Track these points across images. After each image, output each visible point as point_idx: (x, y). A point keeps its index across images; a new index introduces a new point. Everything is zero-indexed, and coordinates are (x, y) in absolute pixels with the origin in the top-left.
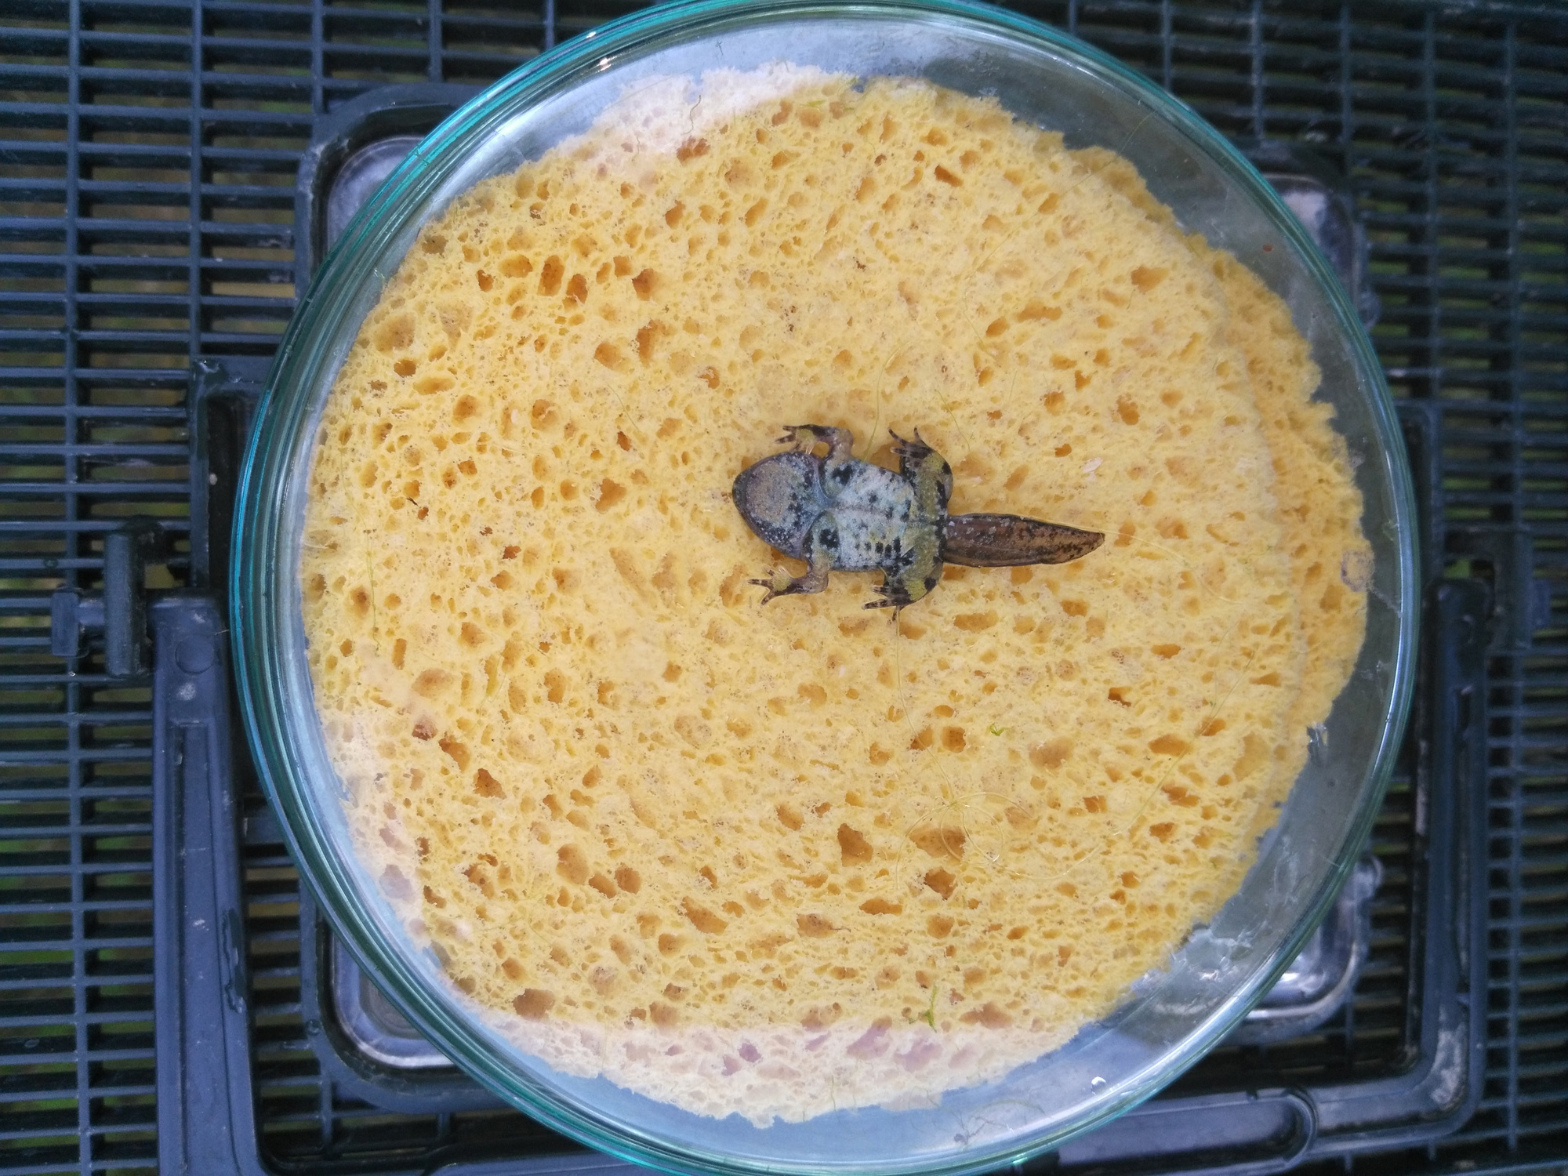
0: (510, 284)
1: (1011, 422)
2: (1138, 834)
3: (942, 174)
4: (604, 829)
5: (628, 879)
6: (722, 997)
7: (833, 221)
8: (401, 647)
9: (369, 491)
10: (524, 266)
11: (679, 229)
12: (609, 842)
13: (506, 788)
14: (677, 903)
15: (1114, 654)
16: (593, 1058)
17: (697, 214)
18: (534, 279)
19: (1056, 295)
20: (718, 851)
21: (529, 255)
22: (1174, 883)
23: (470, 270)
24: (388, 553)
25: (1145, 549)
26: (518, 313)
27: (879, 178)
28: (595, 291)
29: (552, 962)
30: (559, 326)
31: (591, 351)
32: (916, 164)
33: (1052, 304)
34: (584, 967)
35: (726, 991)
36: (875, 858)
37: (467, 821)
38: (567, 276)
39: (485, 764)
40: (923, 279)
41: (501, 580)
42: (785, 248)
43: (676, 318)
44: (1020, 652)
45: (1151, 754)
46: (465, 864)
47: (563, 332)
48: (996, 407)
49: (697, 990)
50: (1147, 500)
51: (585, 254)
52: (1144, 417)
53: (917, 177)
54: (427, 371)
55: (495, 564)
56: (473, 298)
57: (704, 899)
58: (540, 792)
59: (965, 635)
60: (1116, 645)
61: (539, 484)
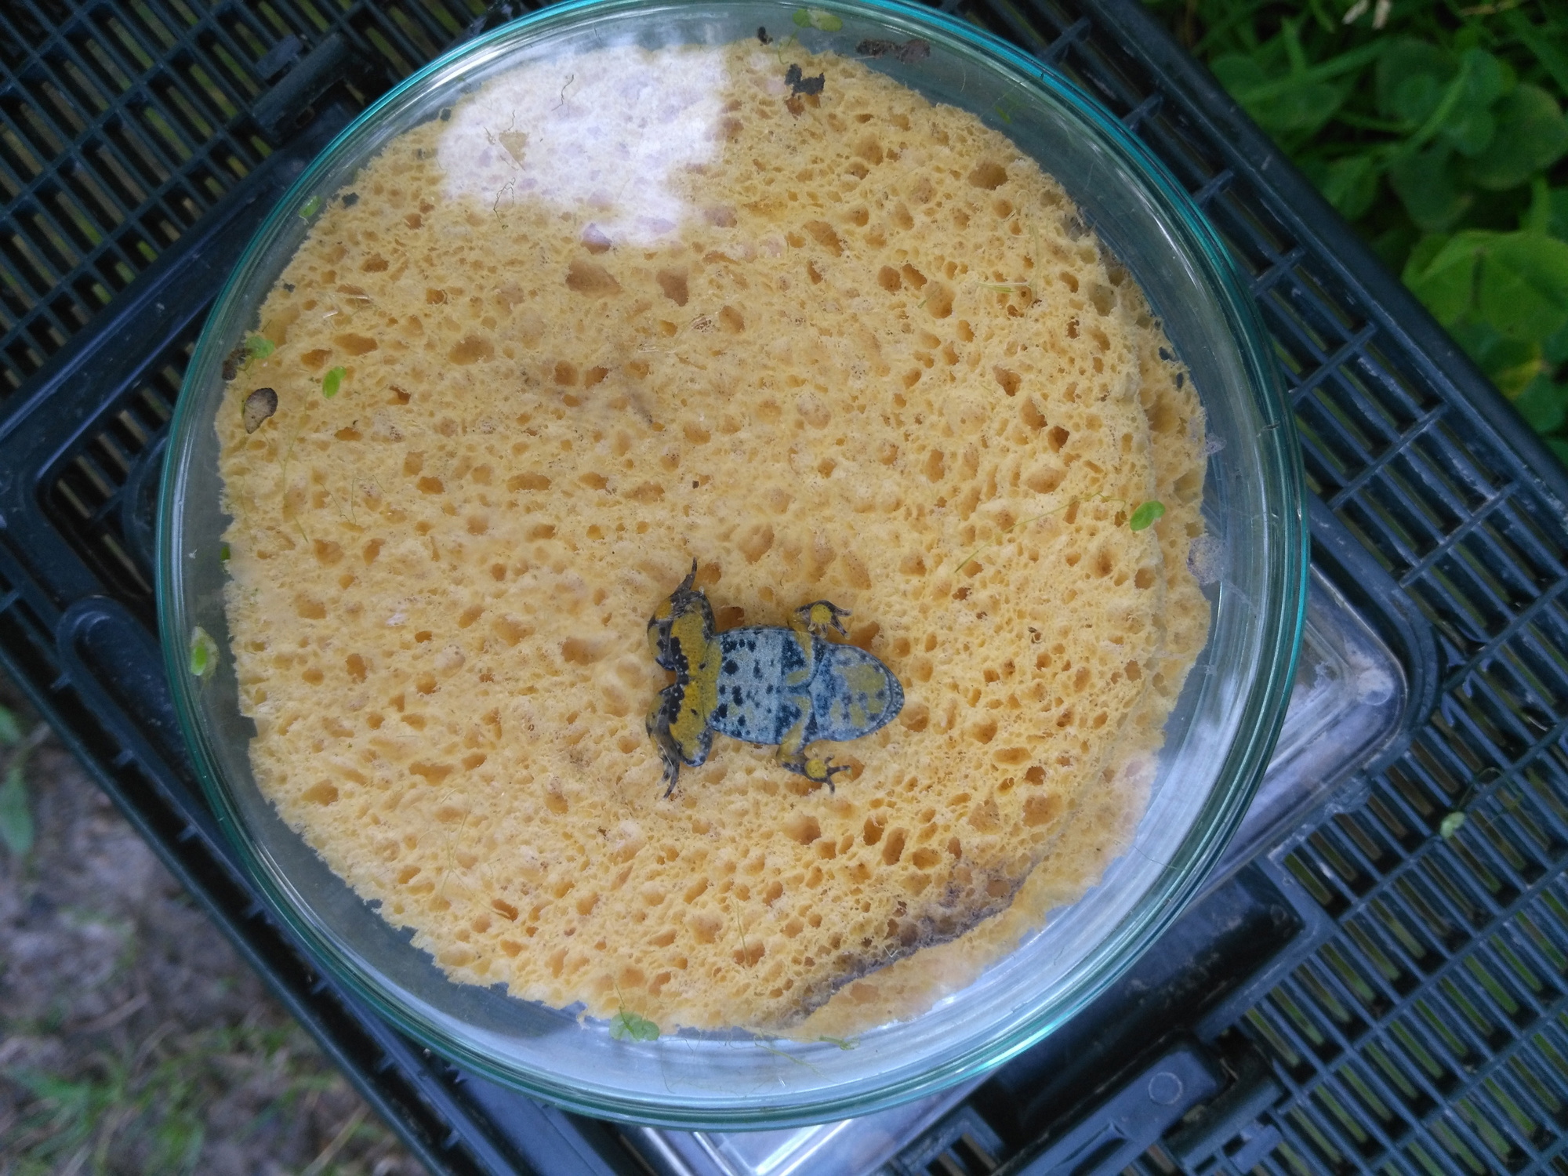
0: (933, 843)
1: (471, 670)
2: (399, 265)
3: (511, 913)
4: (907, 329)
5: (890, 281)
6: (815, 162)
7: (623, 878)
8: (1071, 517)
9: (1084, 664)
10: (920, 859)
11: (771, 881)
12: (904, 316)
13: (990, 376)
14: (847, 253)
15: (399, 438)
16: (939, 120)
17: (753, 892)
18: (911, 847)
19: (413, 786)
20: (803, 296)
21: (913, 869)
22: (373, 214)
24: (1073, 604)
25: (356, 534)
26: (929, 816)
27: (573, 913)
28: (857, 828)
29: (969, 212)
30: (894, 799)
31: (866, 774)
32: (536, 925)
33: (418, 778)
34: (939, 204)
35: (810, 167)
36: (655, 272)
37: (1031, 349)
38: (881, 845)
39: (1008, 400)
40: (542, 814)
41: (975, 569)
42: (674, 855)
43: (785, 797)
44: (490, 449)
45: (377, 338)
46: (1037, 311)
47: (891, 793)
48: (484, 686)
49: (838, 170)
50: (348, 581)
51: (861, 866)
52: (342, 661)
53: (536, 914)
54: (1018, 771)
55: (977, 584)
56: (967, 834)
57: (822, 256)
58: (960, 369)
59: (543, 470)
60: (395, 446)
61: (929, 655)
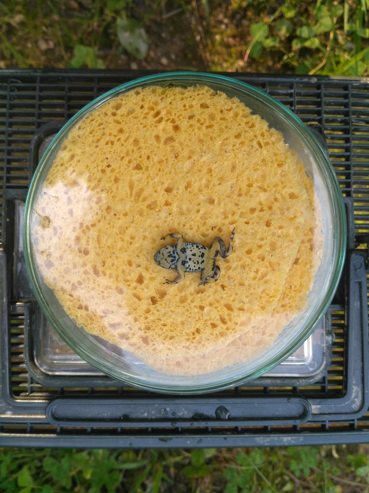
0: (147, 111)
2: (207, 322)
3: (259, 144)
4: (88, 238)
5: (86, 252)
6: (89, 291)
7: (226, 139)
9: (89, 135)
10: (153, 109)
11: (191, 121)
12: (88, 241)
14: (93, 264)
17: (196, 119)
19: (269, 187)
20: (109, 259)
21: (155, 107)
23: (141, 103)
25: (252, 258)
26: (145, 117)
27: (243, 136)
28: (164, 123)
29: (59, 258)
31: (154, 135)
32: (253, 137)
33: (266, 188)
36: (143, 285)
38: (160, 116)
39: (73, 208)
40: (239, 164)
42: (211, 138)
43: (177, 139)
45: (223, 306)
47: (151, 127)
48: (238, 203)
49: (84, 286)
50: (260, 247)
52: (271, 228)
53: (252, 140)
54: (118, 118)
55: (104, 167)
56: (138, 109)
57: (100, 268)
58: (81, 221)
61: (125, 156)
